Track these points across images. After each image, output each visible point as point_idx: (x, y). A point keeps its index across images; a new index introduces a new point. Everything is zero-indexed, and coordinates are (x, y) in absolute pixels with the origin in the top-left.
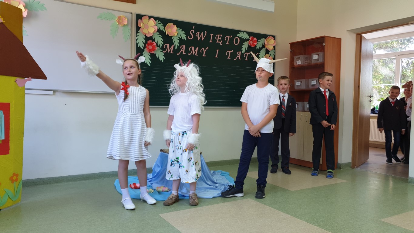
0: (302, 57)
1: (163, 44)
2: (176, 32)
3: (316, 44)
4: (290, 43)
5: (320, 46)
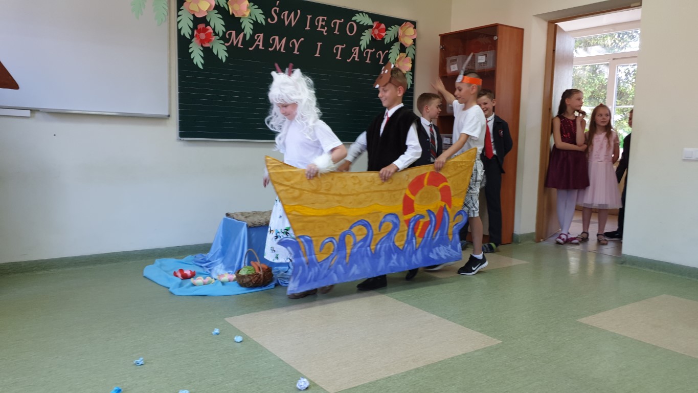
0: (459, 58)
1: (225, 30)
2: (247, 11)
3: (483, 37)
4: (440, 35)
5: (490, 41)
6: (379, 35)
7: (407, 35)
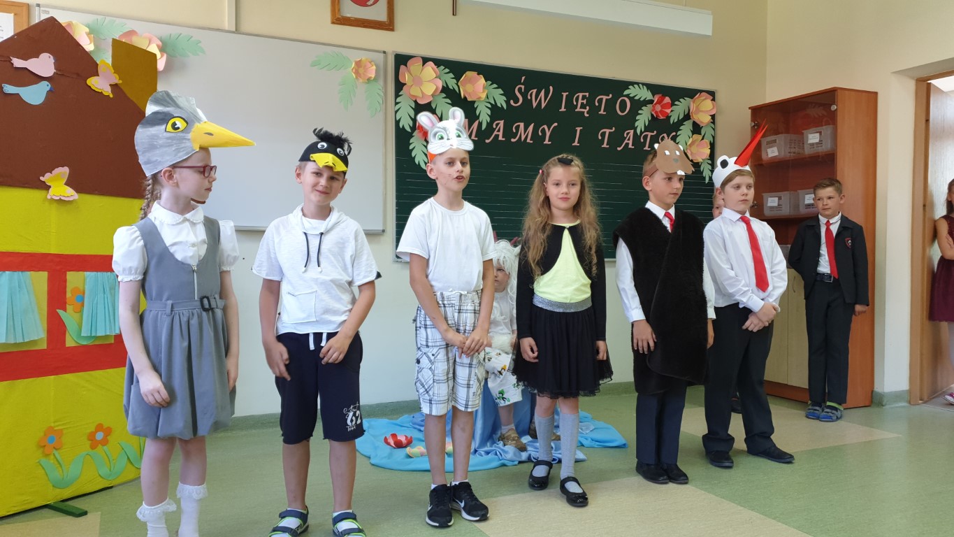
0: (781, 138)
2: (483, 92)
3: (814, 107)
4: (750, 108)
5: (825, 114)
6: (661, 111)
7: (703, 110)
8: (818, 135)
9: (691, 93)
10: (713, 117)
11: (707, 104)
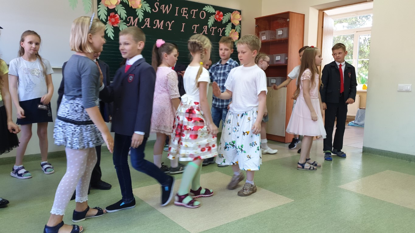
0: (267, 32)
1: (126, 17)
2: (140, 4)
3: (281, 19)
4: (255, 19)
5: (285, 22)
6: (219, 18)
7: (236, 19)
8: (281, 31)
9: (231, 11)
10: (240, 22)
11: (238, 16)
